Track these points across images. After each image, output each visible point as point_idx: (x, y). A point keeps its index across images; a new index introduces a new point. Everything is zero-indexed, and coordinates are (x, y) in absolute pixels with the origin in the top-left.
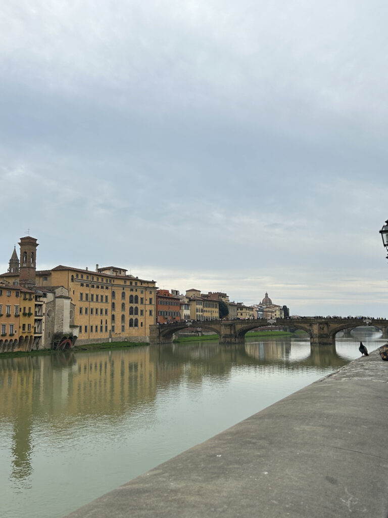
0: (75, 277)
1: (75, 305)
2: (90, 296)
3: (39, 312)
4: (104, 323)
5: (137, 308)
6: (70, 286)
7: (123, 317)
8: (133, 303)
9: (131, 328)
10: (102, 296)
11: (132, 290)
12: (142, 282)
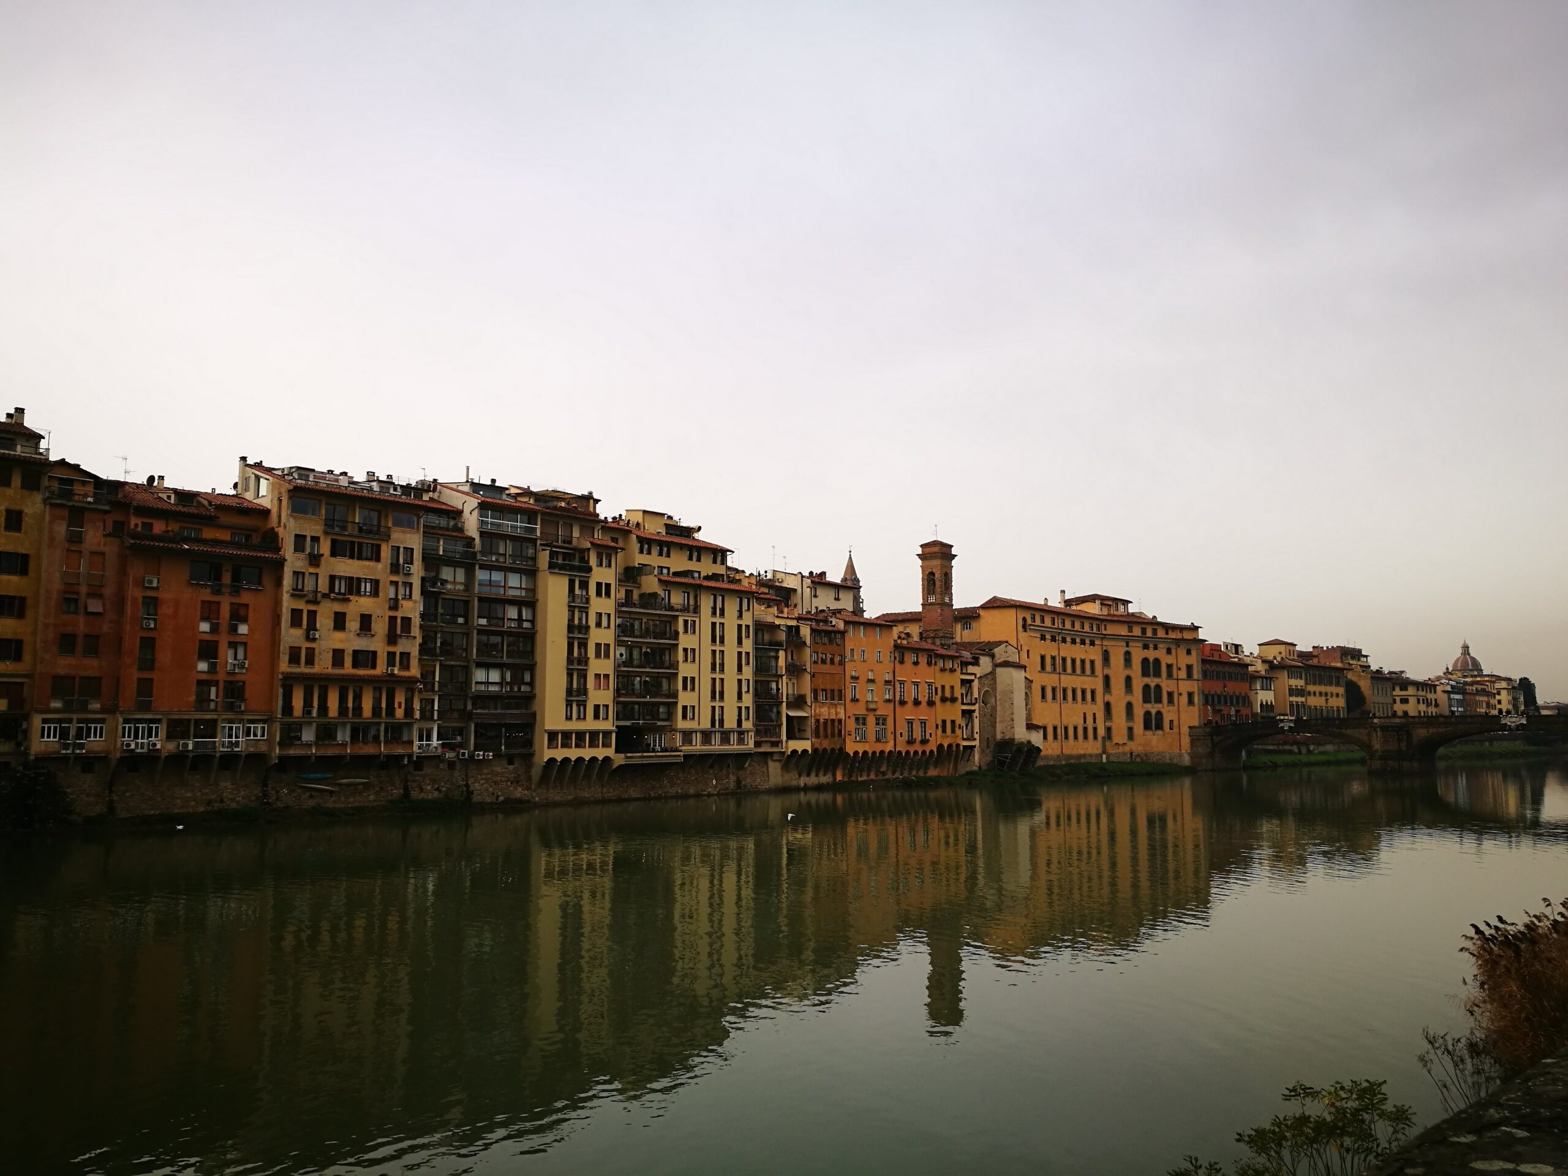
0: (1029, 621)
1: (1032, 682)
2: (1059, 661)
3: (966, 696)
4: (1090, 720)
5: (1158, 687)
6: (1021, 641)
7: (1129, 706)
8: (1149, 676)
9: (1149, 733)
10: (1083, 661)
11: (1146, 647)
12: (1168, 627)
